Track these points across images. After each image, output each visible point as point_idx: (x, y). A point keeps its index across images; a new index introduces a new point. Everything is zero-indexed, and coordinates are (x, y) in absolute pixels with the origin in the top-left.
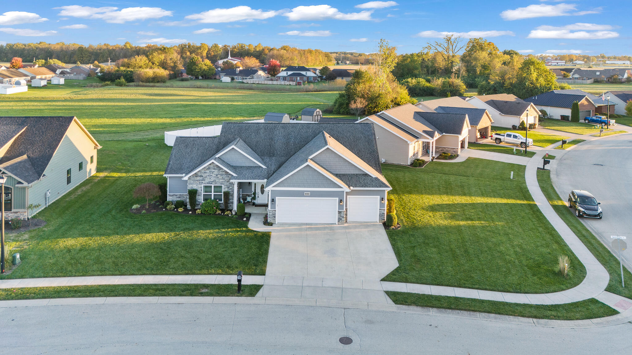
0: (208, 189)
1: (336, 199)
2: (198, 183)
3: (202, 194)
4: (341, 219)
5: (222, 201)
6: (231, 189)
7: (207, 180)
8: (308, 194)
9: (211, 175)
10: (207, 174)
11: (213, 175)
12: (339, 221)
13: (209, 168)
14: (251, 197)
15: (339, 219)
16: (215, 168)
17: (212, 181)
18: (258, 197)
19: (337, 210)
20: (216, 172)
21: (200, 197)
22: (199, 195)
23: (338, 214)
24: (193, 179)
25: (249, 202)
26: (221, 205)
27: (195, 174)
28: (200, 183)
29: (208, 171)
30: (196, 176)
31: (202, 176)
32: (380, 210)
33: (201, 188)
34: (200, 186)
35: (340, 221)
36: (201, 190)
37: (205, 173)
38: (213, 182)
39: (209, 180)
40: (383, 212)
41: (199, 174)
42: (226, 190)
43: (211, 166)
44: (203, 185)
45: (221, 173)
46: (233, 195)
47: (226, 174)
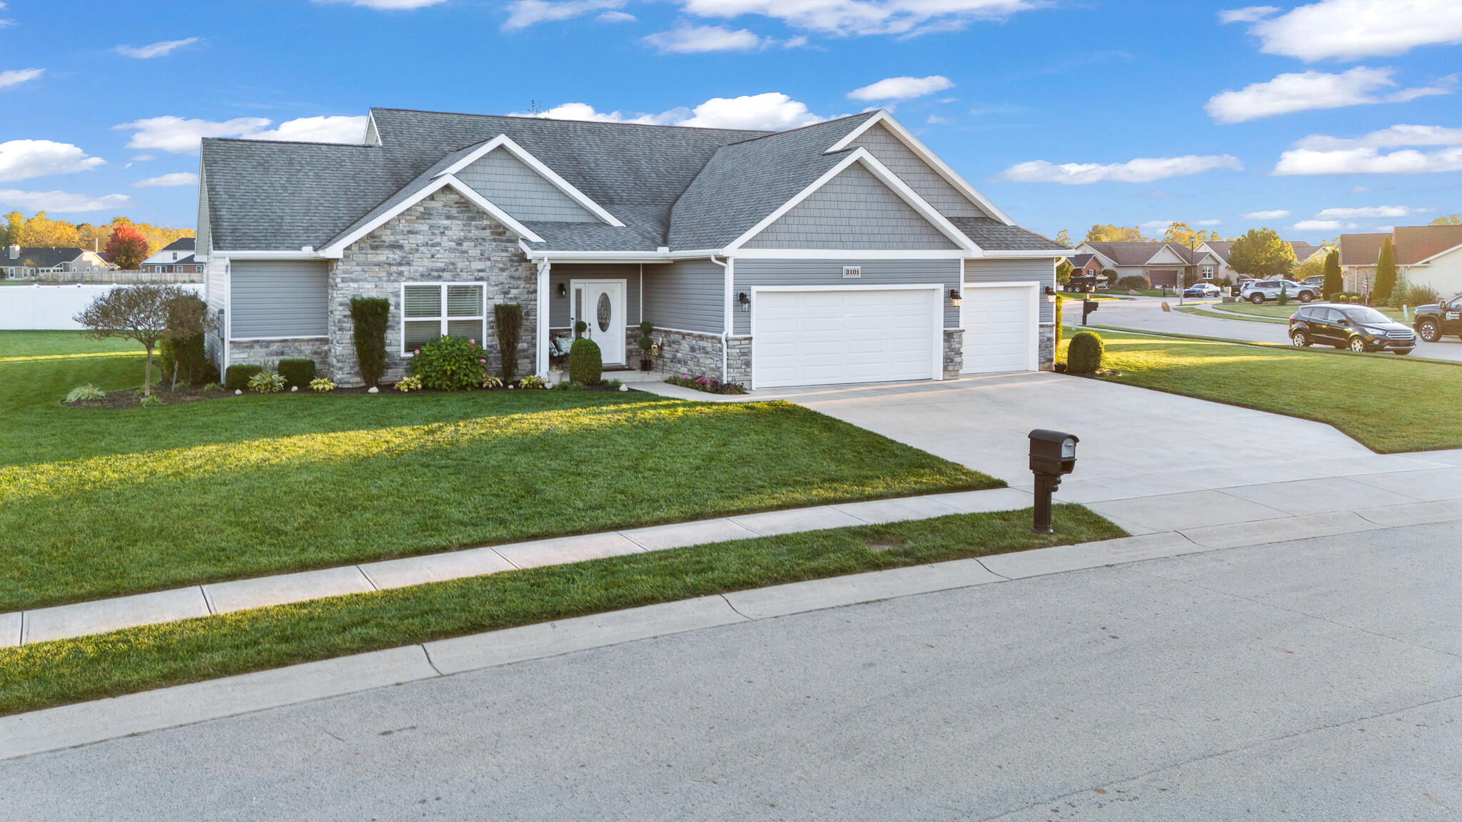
0: (425, 302)
2: (384, 274)
3: (399, 323)
7: (421, 264)
9: (438, 239)
10: (420, 239)
11: (446, 243)
13: (427, 214)
16: (454, 211)
17: (441, 265)
20: (456, 229)
21: (392, 334)
22: (388, 326)
24: (361, 258)
27: (371, 235)
28: (390, 274)
29: (423, 226)
30: (373, 248)
31: (401, 247)
33: (397, 295)
34: (390, 287)
36: (398, 305)
37: (410, 232)
38: (443, 270)
39: (428, 263)
41: (388, 237)
42: (501, 299)
44: (403, 285)
45: (475, 233)
47: (494, 240)
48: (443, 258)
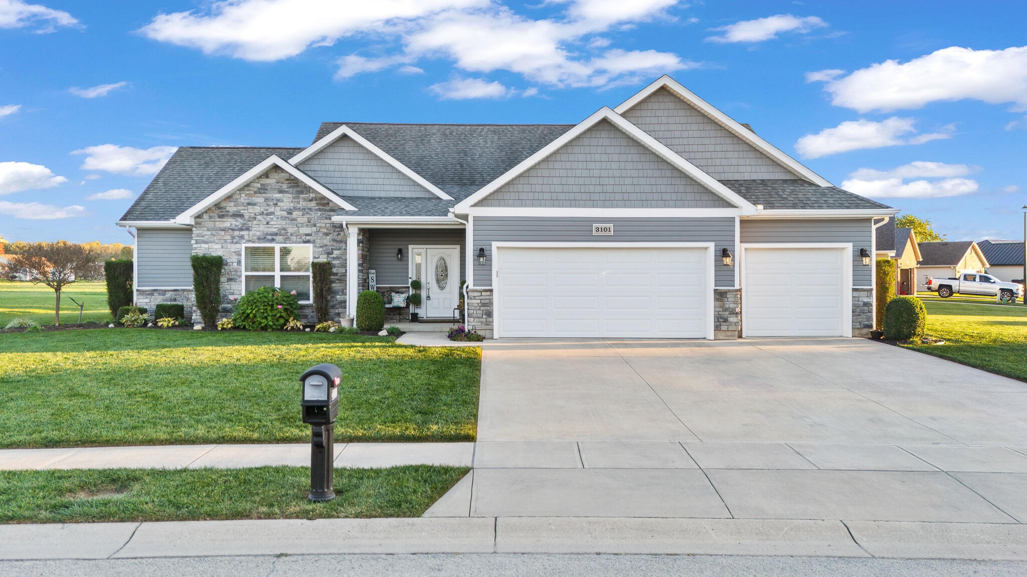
0: (262, 261)
1: (706, 248)
2: (228, 237)
3: (240, 276)
4: (726, 320)
5: (309, 299)
6: (338, 258)
7: (258, 229)
8: (605, 229)
9: (272, 209)
10: (257, 209)
11: (278, 213)
12: (717, 328)
13: (263, 190)
14: (404, 296)
15: (720, 321)
16: (285, 187)
17: (275, 230)
18: (428, 298)
19: (711, 286)
20: (287, 201)
21: (234, 286)
22: (230, 280)
23: (716, 300)
24: (210, 224)
25: (398, 309)
26: (307, 311)
27: (217, 205)
28: (233, 238)
29: (260, 199)
30: (220, 217)
31: (242, 216)
32: (856, 294)
33: (239, 254)
34: (234, 248)
35: (724, 328)
36: (239, 263)
37: (249, 204)
38: (276, 234)
39: (263, 228)
40: (866, 300)
41: (231, 208)
42: (323, 259)
43: (267, 181)
44: (244, 246)
45: (302, 204)
46: (343, 279)
47: (320, 210)
48: (276, 225)
